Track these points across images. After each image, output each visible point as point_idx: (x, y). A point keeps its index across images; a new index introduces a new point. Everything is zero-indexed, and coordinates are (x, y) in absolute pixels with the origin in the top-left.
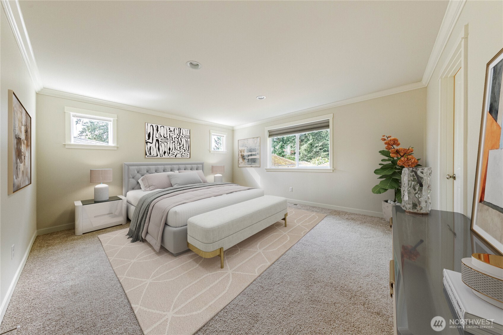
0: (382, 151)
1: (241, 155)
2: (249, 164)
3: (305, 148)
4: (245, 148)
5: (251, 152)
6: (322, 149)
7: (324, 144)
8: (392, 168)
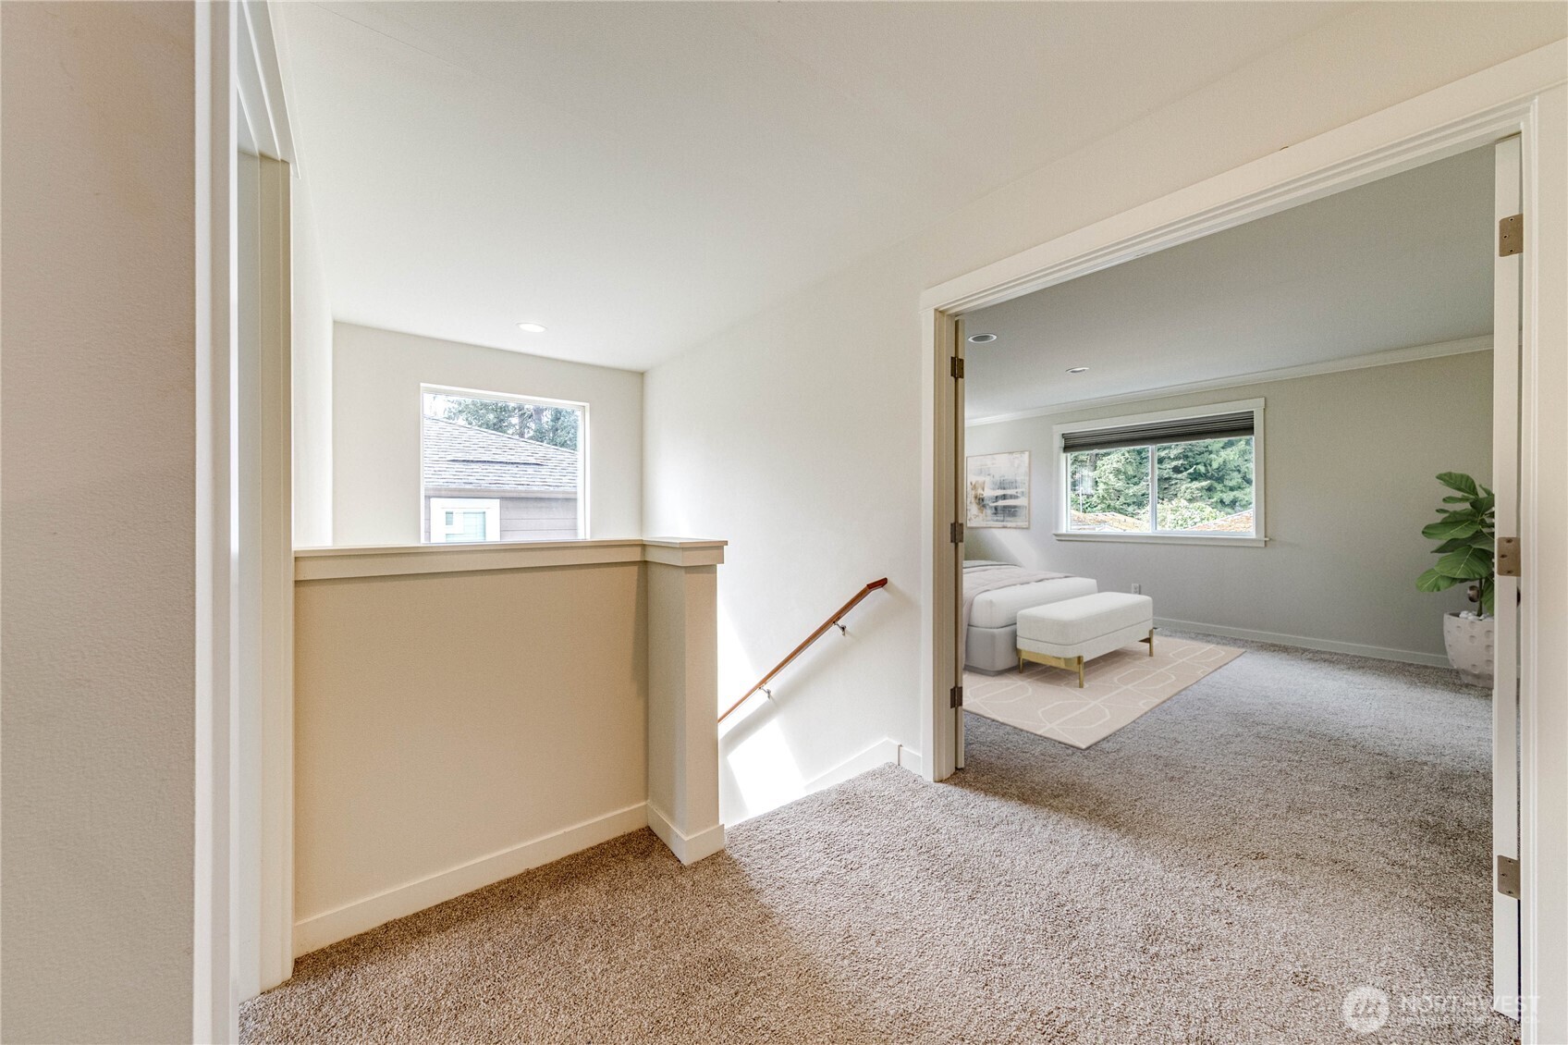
0: (1445, 475)
1: (976, 497)
2: (997, 521)
3: (1115, 465)
4: (988, 479)
5: (1004, 489)
6: (1186, 469)
7: (1191, 451)
8: (1473, 522)
